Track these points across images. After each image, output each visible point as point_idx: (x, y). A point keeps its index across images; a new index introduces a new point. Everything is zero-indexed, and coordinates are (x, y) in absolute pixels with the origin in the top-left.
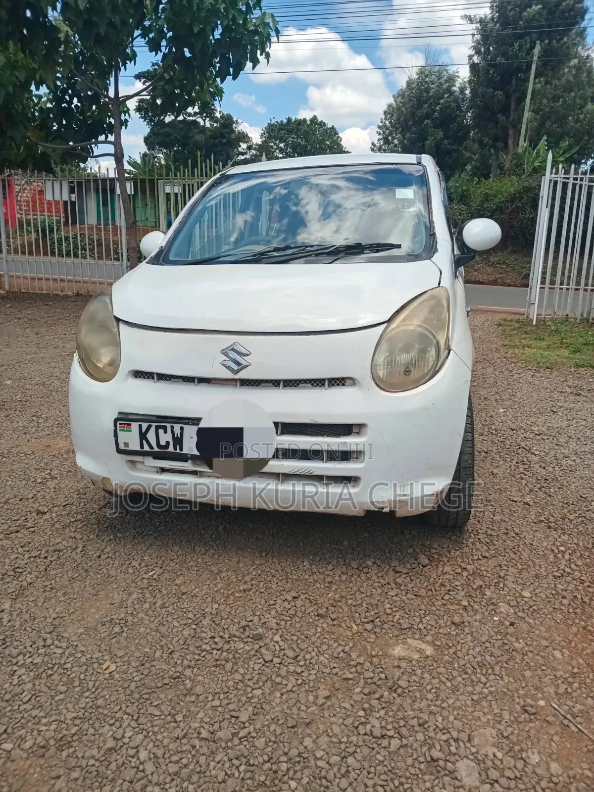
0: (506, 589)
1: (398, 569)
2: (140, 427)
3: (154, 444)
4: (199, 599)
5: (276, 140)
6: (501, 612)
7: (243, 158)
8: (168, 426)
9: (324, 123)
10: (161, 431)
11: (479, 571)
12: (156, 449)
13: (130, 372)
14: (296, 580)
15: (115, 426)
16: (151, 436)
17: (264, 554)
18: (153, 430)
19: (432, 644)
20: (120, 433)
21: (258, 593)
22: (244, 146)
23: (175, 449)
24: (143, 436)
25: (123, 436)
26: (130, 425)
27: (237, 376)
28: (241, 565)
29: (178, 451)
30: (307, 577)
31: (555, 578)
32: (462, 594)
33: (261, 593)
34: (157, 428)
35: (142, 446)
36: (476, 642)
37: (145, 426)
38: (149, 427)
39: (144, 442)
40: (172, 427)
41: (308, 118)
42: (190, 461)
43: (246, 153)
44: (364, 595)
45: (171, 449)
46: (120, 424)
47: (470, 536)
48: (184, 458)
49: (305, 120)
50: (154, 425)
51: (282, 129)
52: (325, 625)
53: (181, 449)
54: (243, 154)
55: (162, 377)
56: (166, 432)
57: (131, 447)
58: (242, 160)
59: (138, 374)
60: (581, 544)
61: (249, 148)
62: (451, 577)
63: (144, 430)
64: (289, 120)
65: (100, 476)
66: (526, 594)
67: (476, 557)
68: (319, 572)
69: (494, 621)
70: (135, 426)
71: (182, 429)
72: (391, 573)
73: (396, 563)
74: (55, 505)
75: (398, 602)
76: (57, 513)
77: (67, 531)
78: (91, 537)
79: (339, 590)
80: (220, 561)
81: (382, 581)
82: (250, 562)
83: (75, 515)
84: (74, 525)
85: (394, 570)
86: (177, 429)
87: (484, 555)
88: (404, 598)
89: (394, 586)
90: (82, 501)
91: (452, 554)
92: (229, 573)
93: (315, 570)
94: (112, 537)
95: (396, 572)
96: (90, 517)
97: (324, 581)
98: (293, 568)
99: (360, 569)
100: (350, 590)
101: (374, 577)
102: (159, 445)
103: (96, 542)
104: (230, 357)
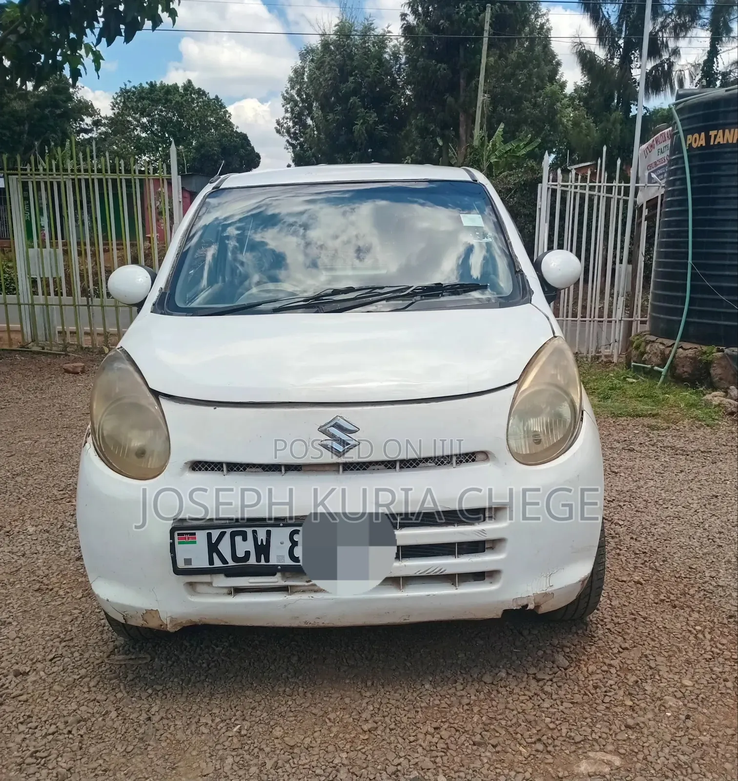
0: (663, 680)
1: (539, 676)
2: (209, 536)
3: (228, 556)
4: (317, 749)
5: (136, 114)
6: (671, 706)
7: (86, 136)
8: (249, 531)
9: (204, 92)
10: (238, 539)
11: (626, 665)
12: (231, 563)
13: (185, 464)
14: (426, 708)
15: (172, 537)
16: (225, 547)
17: (369, 683)
18: (227, 539)
19: (616, 752)
20: (178, 547)
21: (388, 730)
22: (88, 120)
23: (258, 560)
24: (213, 548)
25: (184, 551)
26: (194, 534)
27: (342, 460)
28: (347, 700)
29: (263, 562)
30: (437, 702)
31: (707, 661)
32: (621, 693)
33: (391, 730)
34: (233, 535)
35: (211, 561)
36: (661, 743)
37: (216, 534)
38: (222, 535)
39: (215, 555)
40: (254, 532)
41: (180, 85)
42: (279, 575)
43: (91, 131)
44: (515, 712)
45: (252, 560)
46: (179, 534)
47: (597, 627)
48: (271, 571)
49: (175, 87)
50: (229, 531)
51: (144, 99)
52: (488, 754)
53: (267, 559)
54: (86, 131)
55: (234, 467)
56: (245, 539)
57: (195, 565)
58: (85, 140)
59: (197, 466)
60: (716, 620)
61: (97, 123)
62: (600, 676)
63: (214, 541)
64: (152, 85)
65: (141, 609)
66: (687, 682)
67: (616, 651)
68: (448, 694)
69: (669, 717)
70: (201, 536)
71: (269, 533)
72: (533, 683)
73: (532, 670)
74: (34, 661)
75: (557, 713)
76: (46, 671)
77: (77, 693)
78: (119, 695)
79: (484, 712)
80: (317, 701)
81: (527, 693)
82: (358, 696)
83: (76, 670)
84: (82, 684)
85: (534, 678)
86: (262, 533)
87: (623, 646)
88: (561, 708)
89: (544, 696)
90: (73, 650)
91: (589, 650)
92: (338, 713)
93: (442, 693)
94: (150, 691)
95: (538, 681)
96: (100, 670)
97: (460, 703)
98: (415, 694)
99: (495, 683)
100: (495, 709)
101: (517, 690)
102: (234, 557)
103: (131, 700)
104: (332, 436)
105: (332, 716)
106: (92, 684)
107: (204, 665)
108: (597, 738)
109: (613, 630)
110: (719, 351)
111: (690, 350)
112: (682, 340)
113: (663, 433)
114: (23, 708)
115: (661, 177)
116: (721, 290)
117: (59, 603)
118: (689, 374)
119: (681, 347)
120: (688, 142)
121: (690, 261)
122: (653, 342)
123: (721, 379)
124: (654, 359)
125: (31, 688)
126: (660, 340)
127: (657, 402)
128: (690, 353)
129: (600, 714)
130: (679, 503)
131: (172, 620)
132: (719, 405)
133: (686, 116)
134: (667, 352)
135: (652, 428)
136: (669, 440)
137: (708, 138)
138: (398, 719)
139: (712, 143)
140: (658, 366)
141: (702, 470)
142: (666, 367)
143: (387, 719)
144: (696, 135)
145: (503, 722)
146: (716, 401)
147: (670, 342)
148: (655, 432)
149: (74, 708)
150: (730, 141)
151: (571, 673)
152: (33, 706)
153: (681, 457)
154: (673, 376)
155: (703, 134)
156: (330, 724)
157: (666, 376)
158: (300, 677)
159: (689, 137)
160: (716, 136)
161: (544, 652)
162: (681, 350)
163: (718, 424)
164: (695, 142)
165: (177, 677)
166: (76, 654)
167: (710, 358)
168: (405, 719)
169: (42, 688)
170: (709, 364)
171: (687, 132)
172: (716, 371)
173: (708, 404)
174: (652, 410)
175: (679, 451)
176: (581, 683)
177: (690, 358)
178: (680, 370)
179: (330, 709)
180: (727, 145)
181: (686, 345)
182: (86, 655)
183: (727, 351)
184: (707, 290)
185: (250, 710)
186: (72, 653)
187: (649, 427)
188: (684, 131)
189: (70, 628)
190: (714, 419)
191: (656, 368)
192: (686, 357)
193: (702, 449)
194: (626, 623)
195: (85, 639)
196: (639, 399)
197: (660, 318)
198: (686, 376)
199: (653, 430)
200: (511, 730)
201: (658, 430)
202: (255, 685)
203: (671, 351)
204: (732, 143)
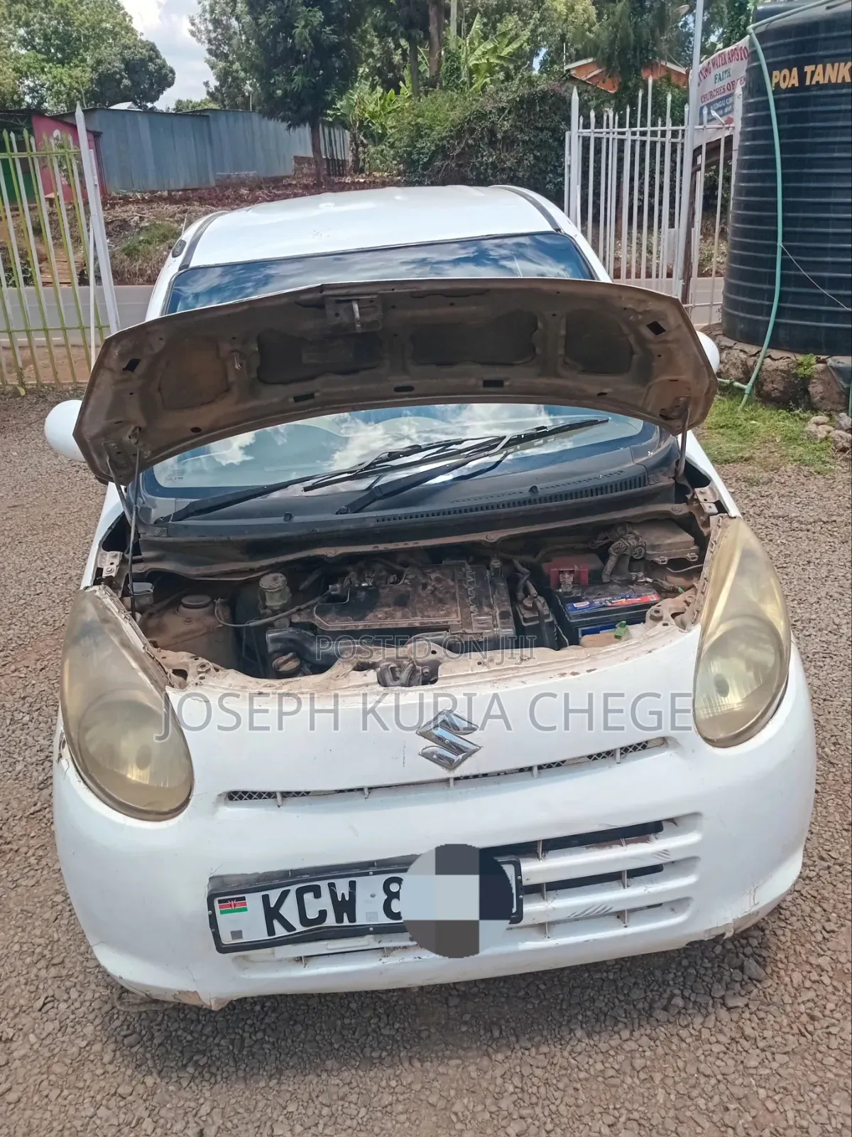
1: (731, 1003)
2: (266, 899)
3: (294, 921)
8: (324, 885)
10: (308, 897)
11: (839, 966)
12: (300, 928)
13: (220, 795)
14: (587, 1080)
15: (211, 906)
16: (289, 910)
18: (291, 900)
20: (221, 919)
23: (339, 919)
24: (272, 914)
25: (227, 923)
26: (244, 899)
27: (454, 774)
29: (346, 922)
30: (599, 1066)
34: (300, 894)
35: (271, 931)
37: (274, 896)
38: (284, 895)
39: (276, 924)
40: (332, 886)
42: (368, 936)
44: (713, 1081)
45: (331, 921)
46: (220, 902)
48: (361, 931)
50: (293, 889)
53: (352, 919)
56: (318, 895)
57: (246, 938)
59: (236, 794)
62: (811, 994)
63: (273, 904)
65: (172, 989)
67: (819, 938)
68: (612, 1047)
70: (254, 901)
71: (352, 885)
72: (723, 1013)
73: (719, 991)
74: (17, 1010)
75: (772, 1078)
76: (37, 1031)
77: (87, 1076)
78: (149, 1081)
79: (669, 1082)
80: (432, 1075)
81: (721, 1038)
82: (485, 1062)
83: (78, 1028)
84: (92, 1057)
85: (724, 1004)
86: (342, 887)
87: (828, 928)
88: (775, 1065)
89: (746, 1044)
90: (68, 984)
91: (782, 938)
92: (466, 1101)
93: (604, 1047)
94: (190, 1070)
95: (729, 1009)
96: (113, 1026)
97: (634, 1068)
98: (566, 1054)
99: (672, 1019)
100: (683, 1075)
101: (705, 1034)
102: (304, 920)
103: (167, 1090)
104: (439, 740)
105: (458, 1107)
106: (107, 1058)
107: (258, 1008)
108: (839, 1126)
109: (804, 892)
110: (819, 361)
111: (779, 361)
112: (769, 346)
113: (764, 489)
114: (15, 1117)
115: (721, 112)
116: (822, 282)
117: (32, 882)
118: (780, 392)
119: (769, 357)
120: (775, 81)
121: (780, 244)
122: (730, 348)
123: (822, 398)
124: (733, 372)
125: (21, 1072)
126: (740, 346)
127: (745, 435)
128: (781, 364)
129: (830, 1075)
130: (823, 626)
131: (218, 1000)
132: (826, 438)
133: (770, 44)
134: (750, 363)
135: (751, 482)
136: (778, 506)
137: (802, 76)
138: (553, 1108)
139: (808, 83)
140: (739, 380)
141: (834, 557)
142: (750, 384)
143: (538, 1110)
144: (786, 72)
145: (701, 1102)
146: (822, 432)
147: (754, 350)
148: (755, 489)
149: (90, 1114)
150: (833, 81)
151: (770, 991)
152: (28, 1113)
153: (801, 534)
154: (759, 394)
155: (795, 70)
156: (459, 1126)
157: (750, 394)
158: (397, 1025)
159: (776, 73)
160: (813, 73)
161: (724, 947)
162: (768, 360)
163: (831, 470)
164: (784, 81)
165: (224, 1037)
166: (74, 994)
167: (807, 372)
168: (562, 1108)
169: (36, 1071)
170: (806, 380)
171: (772, 67)
172: (816, 389)
173: (812, 437)
174: (742, 449)
175: (795, 525)
176: (788, 1008)
177: (781, 371)
178: (768, 387)
179: (453, 1093)
180: (830, 85)
181: (776, 354)
182: (89, 996)
183: (830, 361)
184: (802, 281)
185: (341, 1103)
186: (67, 991)
187: (747, 480)
188: (768, 64)
189: (56, 936)
190: (824, 462)
191: (737, 384)
192: (776, 370)
193: (825, 519)
194: (819, 876)
195: (81, 958)
196: (722, 430)
197: (737, 316)
198: (775, 394)
199: (752, 485)
200: (716, 1118)
201: (758, 484)
202: (336, 1046)
203: (755, 362)
204: (836, 83)
